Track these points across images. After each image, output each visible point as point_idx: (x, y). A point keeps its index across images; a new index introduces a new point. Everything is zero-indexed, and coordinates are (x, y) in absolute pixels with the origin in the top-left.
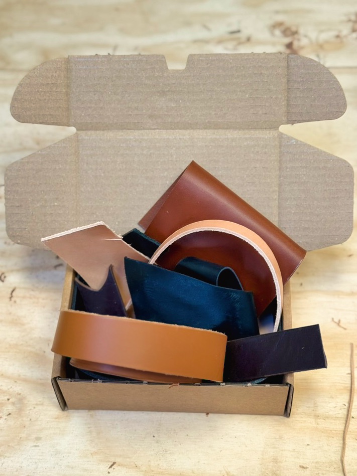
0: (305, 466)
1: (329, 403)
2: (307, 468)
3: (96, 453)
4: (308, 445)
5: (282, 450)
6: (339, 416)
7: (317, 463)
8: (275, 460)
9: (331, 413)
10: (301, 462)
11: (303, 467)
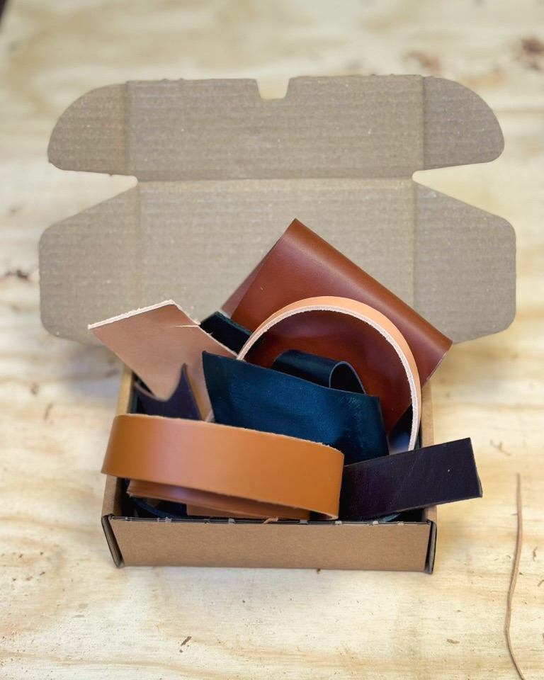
0: (454, 640)
1: (488, 554)
2: (457, 642)
3: (163, 625)
4: (459, 611)
5: (422, 619)
6: (502, 571)
7: (471, 635)
8: (413, 633)
9: (490, 568)
10: (450, 634)
11: (452, 642)
